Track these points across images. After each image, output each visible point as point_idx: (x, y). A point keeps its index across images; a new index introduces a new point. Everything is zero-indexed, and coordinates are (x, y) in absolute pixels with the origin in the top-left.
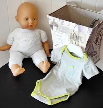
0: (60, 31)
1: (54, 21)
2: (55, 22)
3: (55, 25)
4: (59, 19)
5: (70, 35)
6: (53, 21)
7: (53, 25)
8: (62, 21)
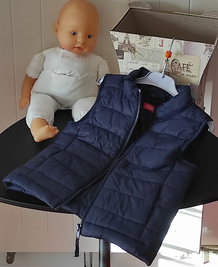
0: (141, 59)
1: (127, 41)
2: (129, 42)
3: (128, 49)
4: (138, 35)
5: (164, 65)
7: (124, 50)
8: (145, 38)
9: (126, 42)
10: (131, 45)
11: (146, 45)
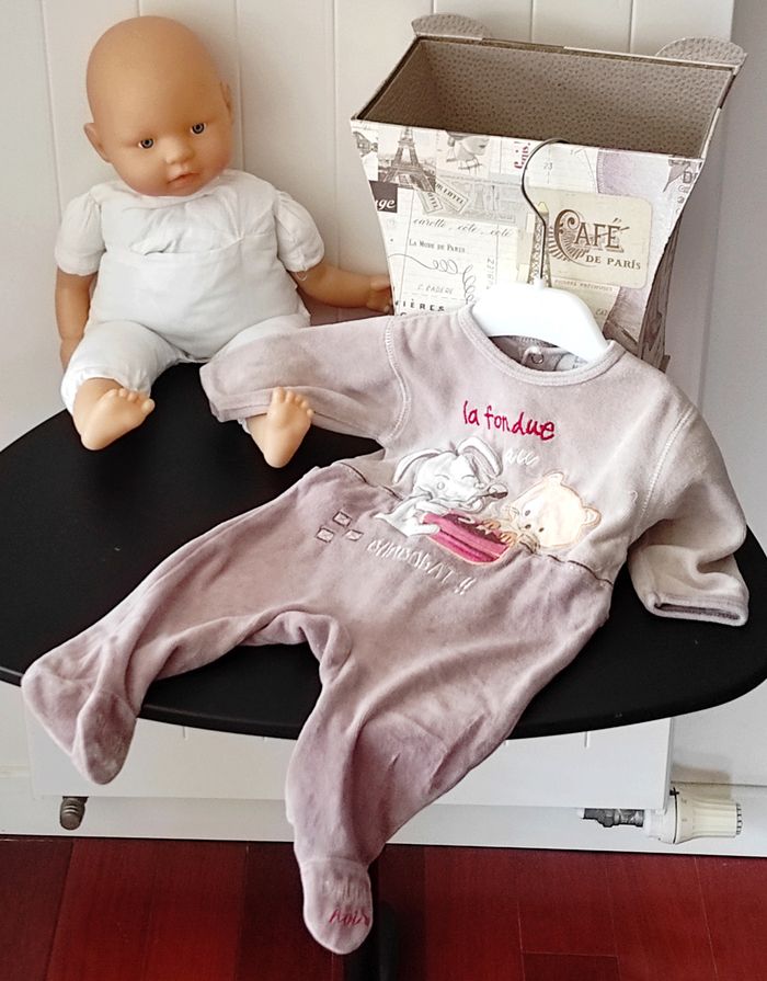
0: (454, 212)
1: (406, 153)
2: (413, 156)
3: (413, 179)
4: (443, 133)
5: (531, 230)
6: (400, 153)
7: (396, 180)
8: (468, 142)
9: (403, 158)
10: (420, 165)
11: (471, 163)
